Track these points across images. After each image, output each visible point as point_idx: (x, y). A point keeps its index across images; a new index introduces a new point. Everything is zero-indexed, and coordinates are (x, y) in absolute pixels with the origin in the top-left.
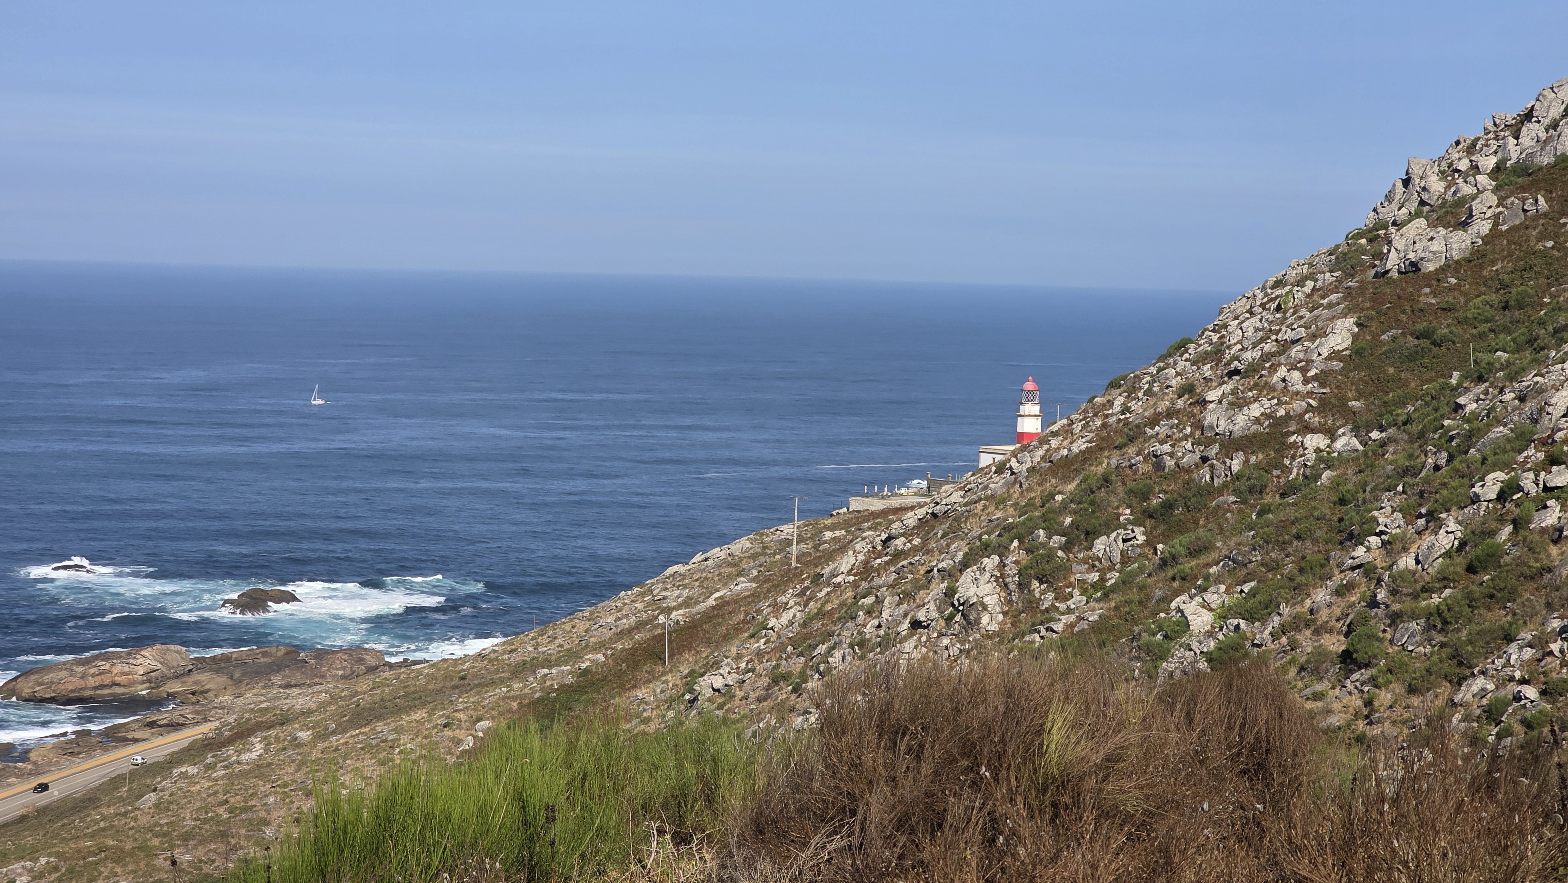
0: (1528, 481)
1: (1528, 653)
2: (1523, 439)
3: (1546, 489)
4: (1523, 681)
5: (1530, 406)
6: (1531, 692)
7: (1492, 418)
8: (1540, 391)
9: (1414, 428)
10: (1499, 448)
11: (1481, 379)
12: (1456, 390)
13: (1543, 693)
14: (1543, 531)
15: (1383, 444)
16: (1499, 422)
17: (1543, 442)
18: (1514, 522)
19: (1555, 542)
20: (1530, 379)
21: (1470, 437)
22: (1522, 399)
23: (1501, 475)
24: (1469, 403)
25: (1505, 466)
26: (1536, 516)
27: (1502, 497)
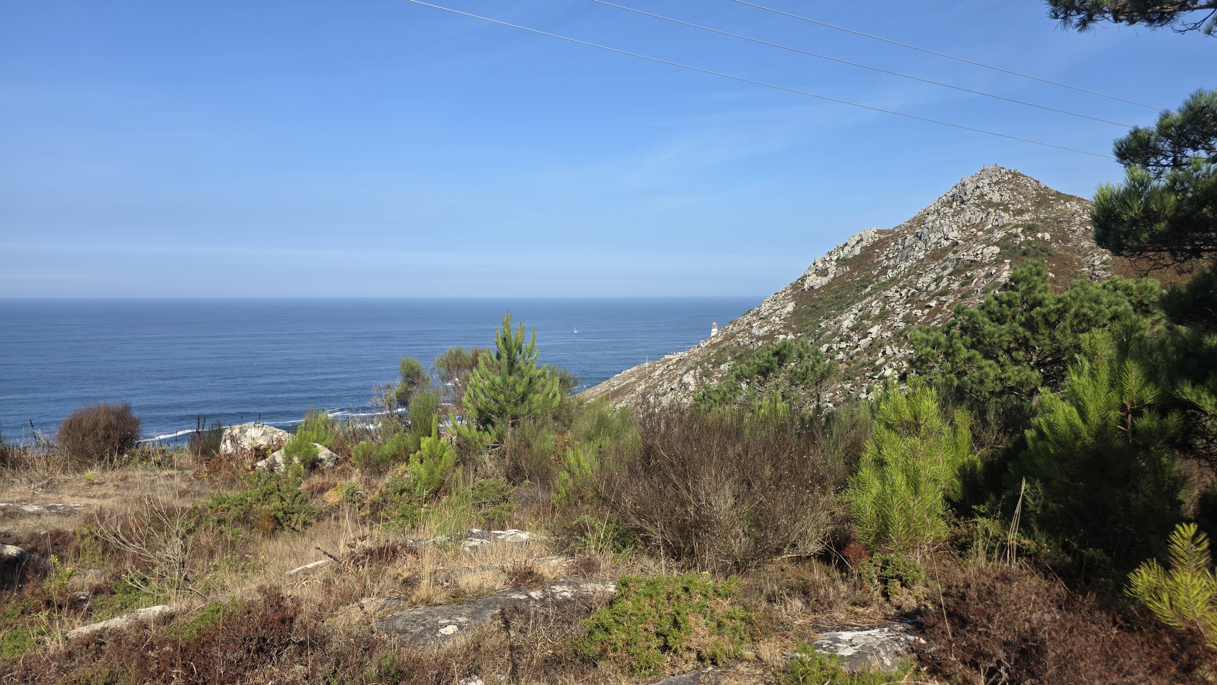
0: (834, 346)
1: (831, 394)
2: (835, 335)
3: (840, 348)
4: (829, 402)
5: (838, 325)
6: (831, 405)
7: (827, 329)
8: (841, 321)
9: (808, 333)
10: (828, 337)
11: (827, 318)
12: (821, 322)
13: (834, 405)
14: (838, 360)
15: (800, 337)
16: (829, 330)
17: (840, 335)
18: (830, 358)
19: (841, 363)
20: (839, 318)
21: (821, 335)
22: (835, 324)
23: (827, 345)
24: (823, 325)
25: (829, 342)
26: (836, 356)
27: (827, 351)
